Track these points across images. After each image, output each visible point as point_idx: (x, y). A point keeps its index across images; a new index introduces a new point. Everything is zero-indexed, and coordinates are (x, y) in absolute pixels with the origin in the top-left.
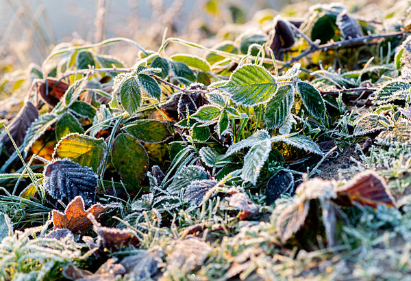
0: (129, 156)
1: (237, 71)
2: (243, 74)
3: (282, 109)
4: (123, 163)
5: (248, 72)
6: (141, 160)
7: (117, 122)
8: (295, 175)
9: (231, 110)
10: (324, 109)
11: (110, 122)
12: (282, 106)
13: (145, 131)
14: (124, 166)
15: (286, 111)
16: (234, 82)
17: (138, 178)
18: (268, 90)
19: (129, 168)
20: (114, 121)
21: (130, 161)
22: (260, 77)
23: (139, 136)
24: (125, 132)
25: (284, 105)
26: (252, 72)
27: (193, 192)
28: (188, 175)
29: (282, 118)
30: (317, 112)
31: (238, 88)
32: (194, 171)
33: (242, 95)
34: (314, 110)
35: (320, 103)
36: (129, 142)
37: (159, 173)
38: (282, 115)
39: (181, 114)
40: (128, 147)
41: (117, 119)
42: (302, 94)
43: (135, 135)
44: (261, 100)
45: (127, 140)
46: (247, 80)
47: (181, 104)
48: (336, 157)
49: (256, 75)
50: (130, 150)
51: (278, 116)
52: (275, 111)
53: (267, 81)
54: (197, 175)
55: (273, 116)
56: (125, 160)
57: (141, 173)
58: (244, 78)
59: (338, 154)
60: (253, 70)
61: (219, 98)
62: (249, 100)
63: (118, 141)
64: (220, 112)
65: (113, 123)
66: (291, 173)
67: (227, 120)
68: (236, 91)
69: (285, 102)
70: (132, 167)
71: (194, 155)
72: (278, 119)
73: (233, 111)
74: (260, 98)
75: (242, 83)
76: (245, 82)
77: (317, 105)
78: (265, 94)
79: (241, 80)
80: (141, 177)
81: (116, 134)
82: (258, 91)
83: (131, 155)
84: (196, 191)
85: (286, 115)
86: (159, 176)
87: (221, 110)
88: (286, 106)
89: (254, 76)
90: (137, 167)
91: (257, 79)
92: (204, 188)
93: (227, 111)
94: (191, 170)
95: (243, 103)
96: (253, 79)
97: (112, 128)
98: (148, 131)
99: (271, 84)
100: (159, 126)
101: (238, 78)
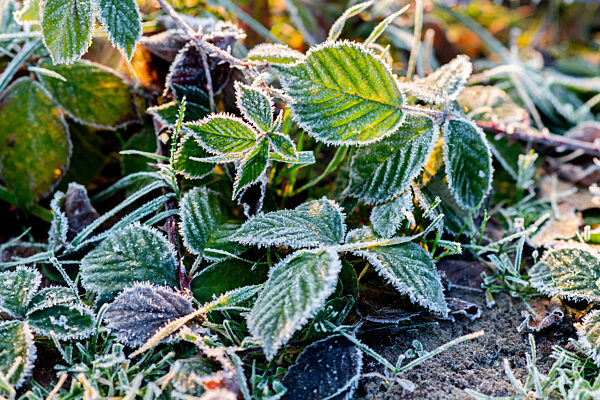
0: (30, 136)
1: (326, 50)
2: (336, 60)
3: (394, 167)
4: (11, 145)
5: (348, 63)
6: (53, 154)
7: (28, 46)
8: (367, 359)
9: (279, 141)
10: (485, 187)
11: (10, 41)
12: (396, 161)
13: (82, 91)
14: (12, 152)
15: (401, 178)
16: (310, 71)
17: (36, 190)
18: (378, 119)
19: (21, 160)
20: (22, 44)
21: (28, 148)
22: (371, 85)
23: (64, 99)
24: (37, 79)
25: (402, 160)
26: (357, 65)
27: (131, 309)
28: (135, 250)
29: (387, 187)
30: (468, 190)
31: (314, 89)
32: (152, 248)
33: (318, 107)
34: (464, 189)
35: (482, 174)
36: (40, 104)
37: (80, 205)
38: (390, 180)
39: (170, 91)
40: (32, 117)
41: (31, 39)
42: (451, 148)
43: (56, 95)
44: (354, 137)
45: (37, 99)
46: (341, 78)
47: (178, 67)
48: (474, 317)
49: (365, 76)
50: (36, 125)
51: (381, 178)
52: (377, 163)
53: (383, 98)
54: (156, 260)
55: (369, 171)
56: (18, 141)
57: (44, 183)
58: (336, 71)
59: (479, 312)
60: (361, 61)
61: (262, 107)
62: (330, 128)
63: (15, 95)
64: (253, 141)
65: (18, 48)
66: (360, 350)
67: (264, 162)
68: (307, 94)
69: (408, 155)
70: (28, 160)
71: (168, 202)
72: (378, 184)
73: (284, 144)
74: (355, 132)
75: (327, 80)
76: (335, 82)
77: (473, 176)
78: (369, 126)
79: (329, 73)
80: (41, 191)
81: (17, 76)
82: (356, 114)
83: (34, 134)
84: (138, 311)
85: (398, 185)
86: (77, 212)
87: (257, 136)
88: (405, 165)
89: (358, 76)
90: (40, 166)
91: (363, 85)
92: (156, 311)
93: (270, 141)
94: (149, 241)
95: (314, 130)
96: (353, 81)
97: (10, 59)
98: (90, 95)
99: (390, 107)
100: (116, 90)
101: (322, 64)
